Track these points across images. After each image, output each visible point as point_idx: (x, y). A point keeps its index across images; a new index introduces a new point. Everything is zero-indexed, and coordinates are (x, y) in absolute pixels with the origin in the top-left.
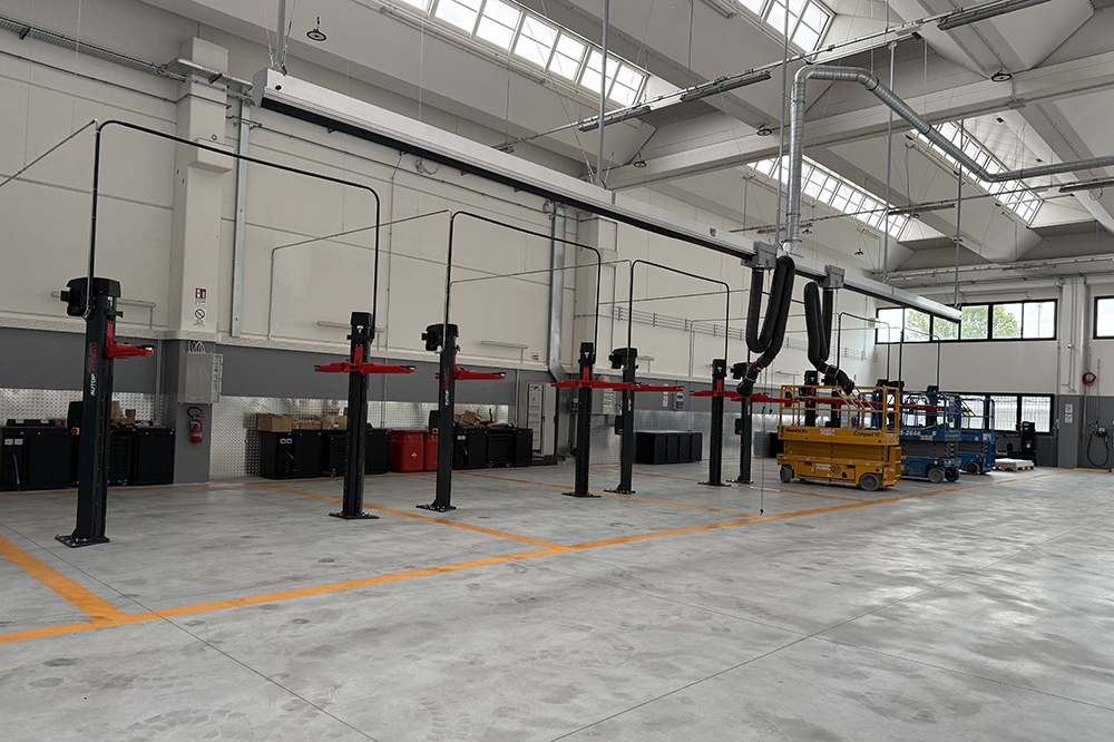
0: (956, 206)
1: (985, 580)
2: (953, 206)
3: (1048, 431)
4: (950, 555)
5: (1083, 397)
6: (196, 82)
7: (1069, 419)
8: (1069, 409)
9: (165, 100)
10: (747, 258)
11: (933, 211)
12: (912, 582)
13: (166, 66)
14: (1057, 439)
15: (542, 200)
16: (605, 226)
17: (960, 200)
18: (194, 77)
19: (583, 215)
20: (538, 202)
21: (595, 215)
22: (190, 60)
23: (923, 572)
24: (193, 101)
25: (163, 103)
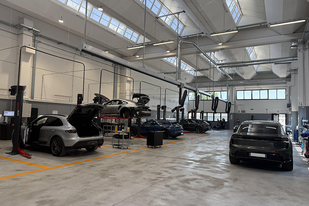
0: (209, 69)
1: (223, 152)
2: (208, 70)
3: (227, 121)
4: (215, 148)
5: (234, 113)
6: (25, 30)
7: (231, 119)
8: (231, 116)
9: (15, 34)
10: (179, 86)
11: (204, 71)
12: (210, 153)
13: (16, 25)
14: (229, 123)
15: (112, 63)
16: (128, 70)
17: (210, 68)
18: (24, 29)
19: (122, 67)
20: (111, 64)
21: (125, 68)
22: (23, 24)
23: (211, 151)
24: (24, 35)
25: (14, 35)
